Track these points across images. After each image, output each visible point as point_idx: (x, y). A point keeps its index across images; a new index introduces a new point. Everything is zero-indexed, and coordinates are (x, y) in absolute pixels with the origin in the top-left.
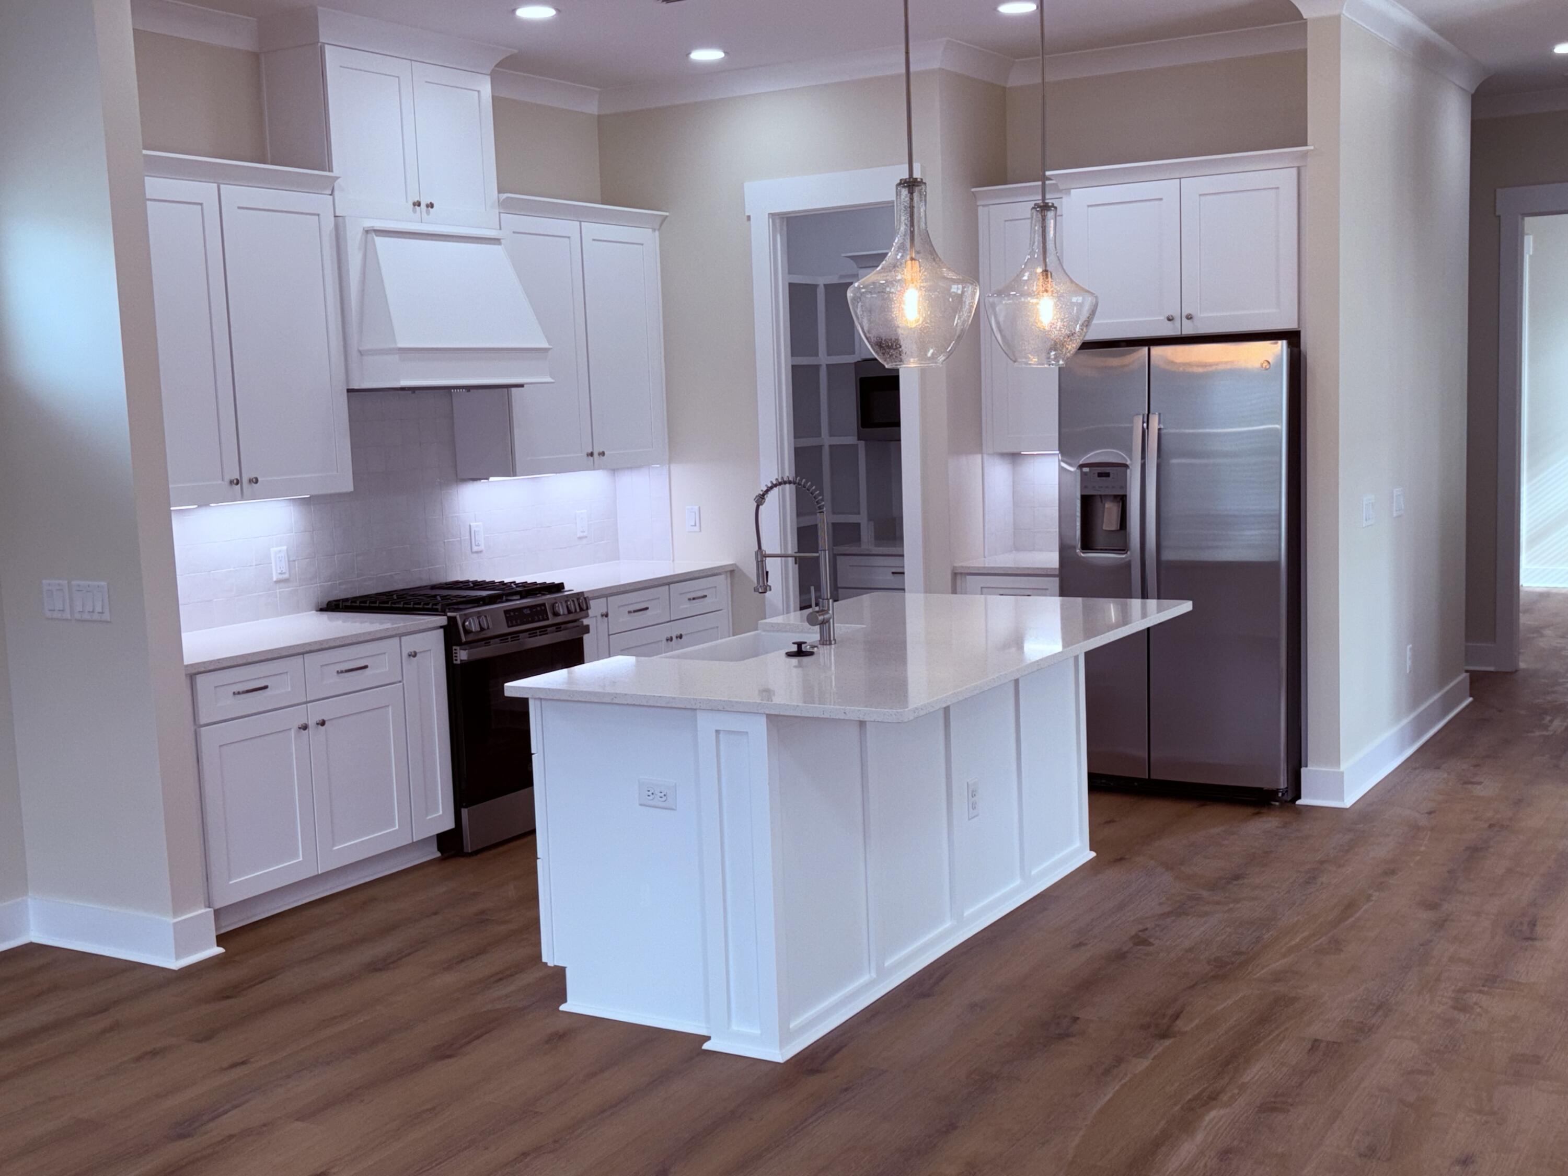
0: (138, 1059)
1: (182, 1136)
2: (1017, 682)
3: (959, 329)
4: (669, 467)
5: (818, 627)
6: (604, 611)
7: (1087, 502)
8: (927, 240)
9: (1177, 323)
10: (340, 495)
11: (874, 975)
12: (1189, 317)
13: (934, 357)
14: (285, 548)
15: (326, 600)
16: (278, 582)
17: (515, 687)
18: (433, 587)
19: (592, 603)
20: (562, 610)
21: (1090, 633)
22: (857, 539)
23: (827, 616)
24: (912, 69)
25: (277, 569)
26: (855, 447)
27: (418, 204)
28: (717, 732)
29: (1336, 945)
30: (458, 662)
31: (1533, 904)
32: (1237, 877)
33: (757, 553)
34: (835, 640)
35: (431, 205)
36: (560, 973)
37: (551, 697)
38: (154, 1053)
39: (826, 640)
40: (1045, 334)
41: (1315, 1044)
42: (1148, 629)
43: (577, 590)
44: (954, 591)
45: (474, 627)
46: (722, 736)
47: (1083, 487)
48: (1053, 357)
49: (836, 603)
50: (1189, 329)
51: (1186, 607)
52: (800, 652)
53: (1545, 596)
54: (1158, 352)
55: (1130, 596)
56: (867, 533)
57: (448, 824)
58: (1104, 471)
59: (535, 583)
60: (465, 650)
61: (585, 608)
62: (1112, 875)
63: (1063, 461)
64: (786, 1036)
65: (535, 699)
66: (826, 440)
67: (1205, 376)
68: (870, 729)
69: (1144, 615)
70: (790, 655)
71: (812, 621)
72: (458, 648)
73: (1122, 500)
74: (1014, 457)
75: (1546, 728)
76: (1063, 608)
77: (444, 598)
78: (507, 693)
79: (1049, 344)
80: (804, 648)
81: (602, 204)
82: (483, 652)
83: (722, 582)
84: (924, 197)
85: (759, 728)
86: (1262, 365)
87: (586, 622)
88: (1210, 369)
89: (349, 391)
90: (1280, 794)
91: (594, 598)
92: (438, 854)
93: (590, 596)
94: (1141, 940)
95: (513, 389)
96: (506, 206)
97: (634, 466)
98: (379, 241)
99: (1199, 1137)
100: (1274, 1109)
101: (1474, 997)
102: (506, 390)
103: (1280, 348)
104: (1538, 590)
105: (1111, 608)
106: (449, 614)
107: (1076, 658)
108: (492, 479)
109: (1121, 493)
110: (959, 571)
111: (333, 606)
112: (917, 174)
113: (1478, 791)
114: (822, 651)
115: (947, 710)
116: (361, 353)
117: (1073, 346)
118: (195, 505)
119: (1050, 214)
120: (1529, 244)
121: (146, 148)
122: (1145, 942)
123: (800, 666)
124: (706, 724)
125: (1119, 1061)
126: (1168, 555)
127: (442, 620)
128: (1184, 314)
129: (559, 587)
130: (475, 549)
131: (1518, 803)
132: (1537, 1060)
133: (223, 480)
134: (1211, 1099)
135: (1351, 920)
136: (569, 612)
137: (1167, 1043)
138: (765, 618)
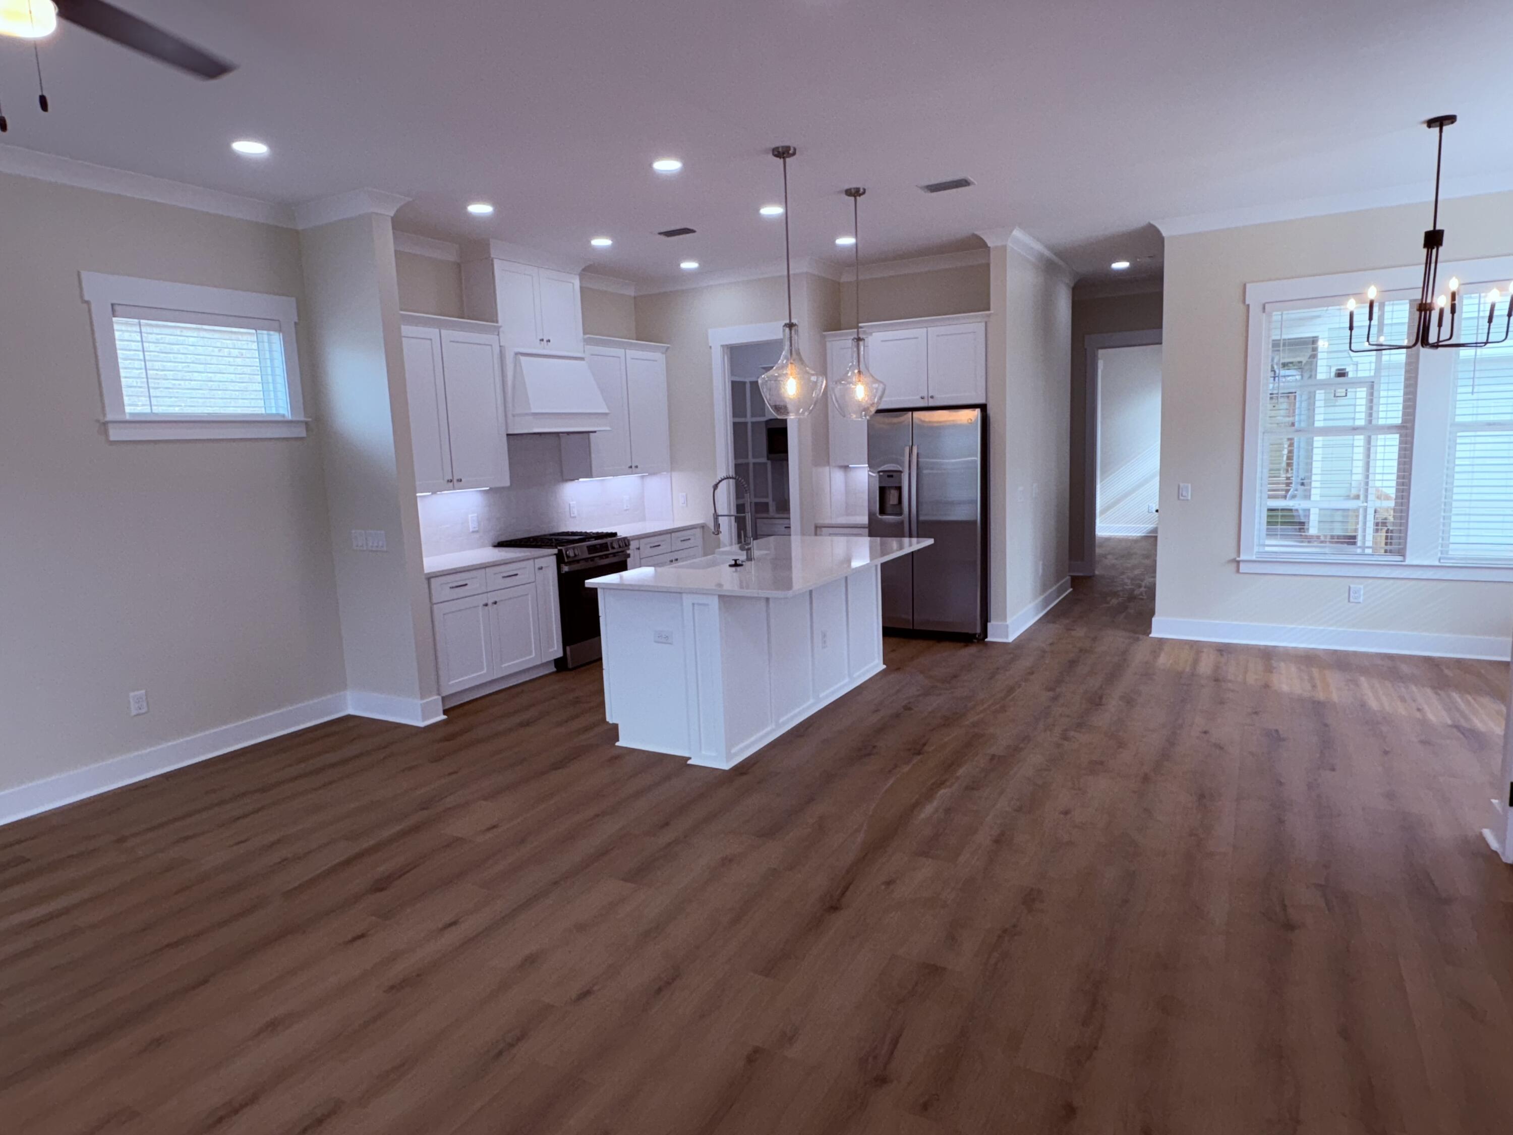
0: (403, 771)
1: (424, 809)
2: (846, 578)
3: (815, 399)
4: (671, 474)
5: (745, 552)
6: (638, 546)
7: (883, 491)
8: (798, 354)
9: (926, 399)
10: (503, 488)
11: (773, 726)
12: (932, 397)
13: (803, 413)
14: (476, 515)
15: (497, 541)
16: (473, 532)
17: (590, 582)
18: (551, 535)
19: (632, 543)
20: (616, 546)
21: (883, 554)
22: (767, 511)
23: (749, 546)
24: (791, 272)
25: (472, 526)
26: (765, 464)
27: (542, 340)
28: (693, 604)
29: (1003, 709)
30: (563, 572)
31: (1101, 687)
32: (955, 676)
33: (714, 514)
34: (754, 558)
35: (549, 341)
36: (615, 727)
37: (609, 587)
38: (411, 768)
39: (749, 559)
40: (859, 403)
41: (993, 757)
42: (912, 552)
43: (624, 535)
44: (816, 534)
45: (572, 554)
46: (696, 607)
47: (880, 482)
48: (863, 415)
49: (755, 542)
50: (932, 403)
51: (931, 541)
52: (736, 565)
53: (1108, 539)
54: (916, 414)
55: (903, 536)
56: (772, 508)
57: (560, 654)
58: (890, 474)
59: (602, 533)
60: (567, 566)
61: (627, 544)
62: (893, 677)
63: (870, 471)
64: (729, 757)
65: (601, 588)
66: (751, 460)
67: (939, 428)
68: (771, 601)
69: (910, 545)
70: (731, 566)
71: (742, 549)
72: (563, 565)
73: (899, 489)
74: (846, 468)
75: (1108, 603)
76: (871, 542)
77: (556, 540)
78: (586, 586)
79: (862, 408)
80: (738, 562)
81: (637, 340)
82: (576, 567)
83: (698, 532)
84: (797, 331)
85: (714, 602)
86: (968, 421)
87: (628, 552)
88: (942, 424)
89: (508, 435)
90: (977, 636)
91: (633, 540)
92: (555, 669)
93: (630, 539)
94: (907, 708)
95: (591, 434)
96: (587, 342)
97: (652, 474)
98: (522, 358)
99: (935, 803)
100: (973, 789)
101: (1072, 733)
102: (587, 435)
103: (977, 412)
104: (1106, 537)
105: (894, 543)
106: (559, 548)
107: (876, 566)
108: (581, 480)
109: (898, 485)
110: (819, 525)
111: (500, 545)
112: (794, 321)
113: (1073, 633)
114: (747, 564)
115: (811, 592)
116: (514, 416)
117: (873, 410)
118: (429, 492)
119: (861, 343)
120: (1101, 364)
121: (401, 310)
122: (910, 709)
123: (736, 571)
124: (688, 600)
125: (896, 766)
126: (922, 518)
127: (555, 551)
128: (929, 396)
129: (614, 535)
130: (572, 515)
131: (1094, 639)
132: (1102, 763)
133: (443, 479)
134: (940, 784)
135: (1012, 696)
136: (620, 547)
137: (919, 757)
138: (719, 548)
